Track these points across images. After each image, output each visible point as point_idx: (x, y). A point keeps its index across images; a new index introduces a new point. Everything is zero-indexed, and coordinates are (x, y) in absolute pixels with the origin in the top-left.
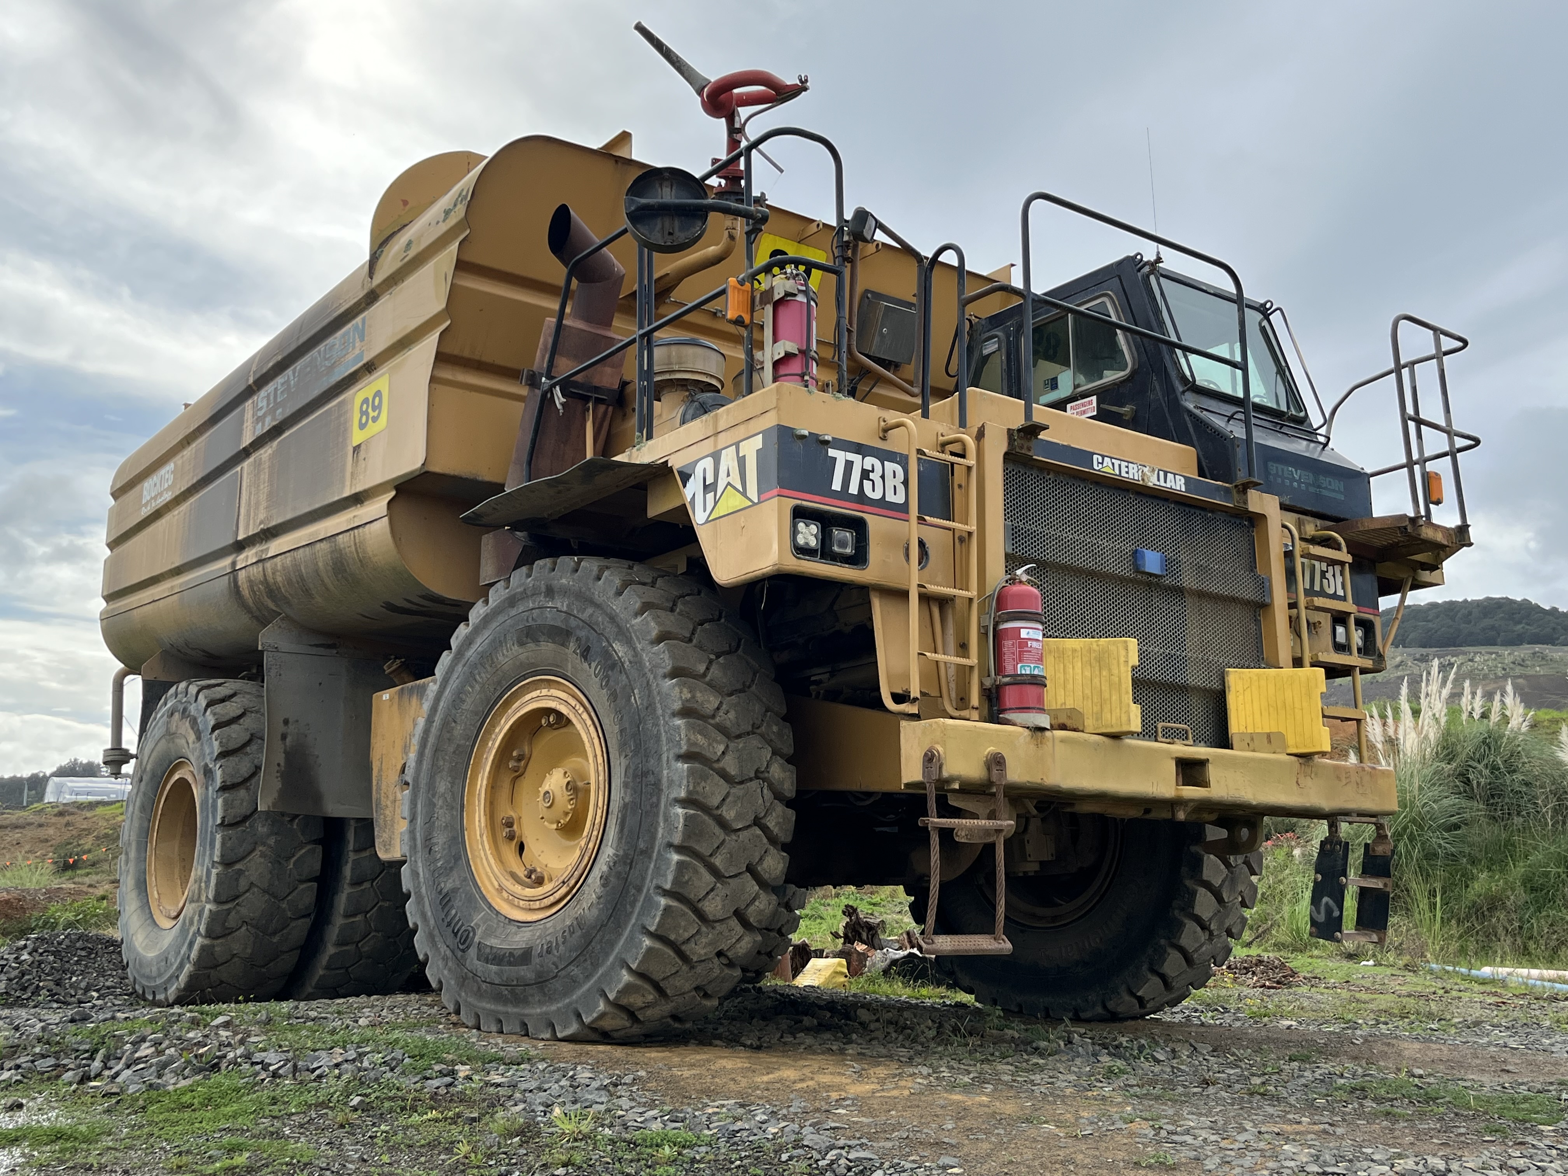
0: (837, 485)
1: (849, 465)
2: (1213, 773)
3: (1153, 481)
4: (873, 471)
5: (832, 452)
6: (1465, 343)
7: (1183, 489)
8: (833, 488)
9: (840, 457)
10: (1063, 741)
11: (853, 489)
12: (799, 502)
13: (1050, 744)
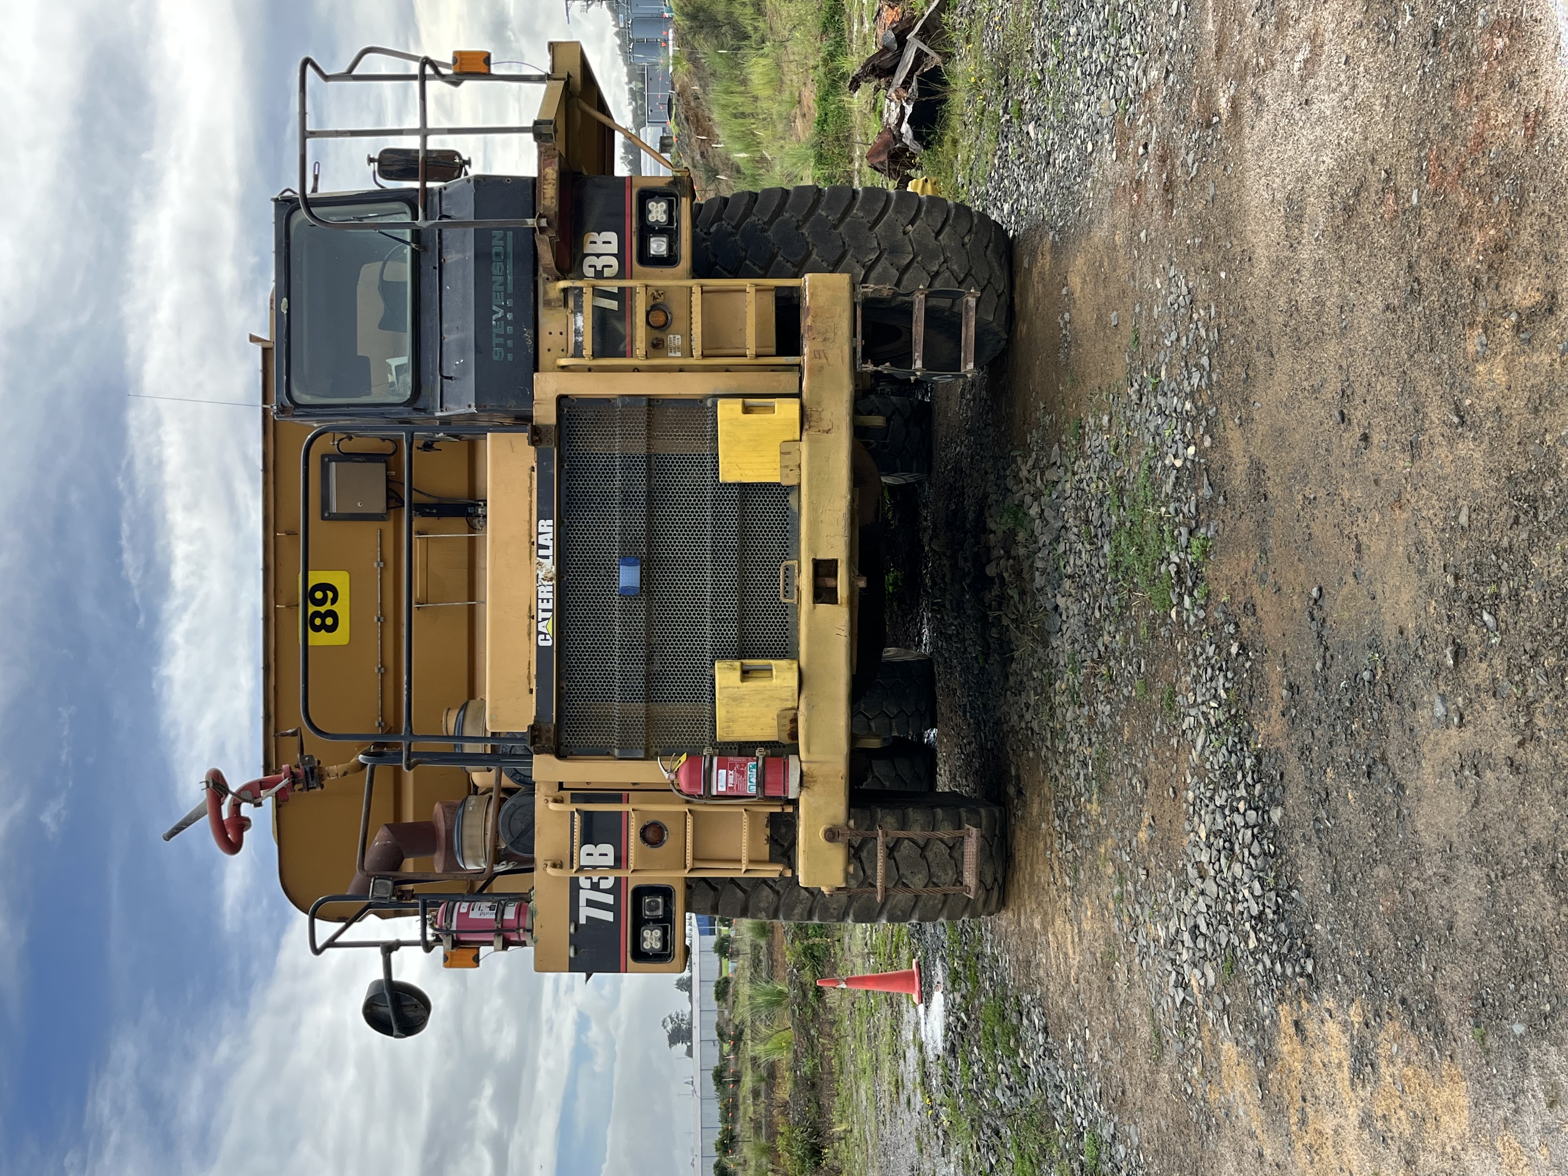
0: (609, 916)
1: (590, 903)
2: (824, 555)
3: (549, 566)
4: (591, 878)
5: (582, 921)
6: (307, 61)
7: (550, 522)
8: (611, 919)
9: (585, 912)
10: (808, 750)
11: (609, 899)
12: (629, 954)
13: (813, 766)
